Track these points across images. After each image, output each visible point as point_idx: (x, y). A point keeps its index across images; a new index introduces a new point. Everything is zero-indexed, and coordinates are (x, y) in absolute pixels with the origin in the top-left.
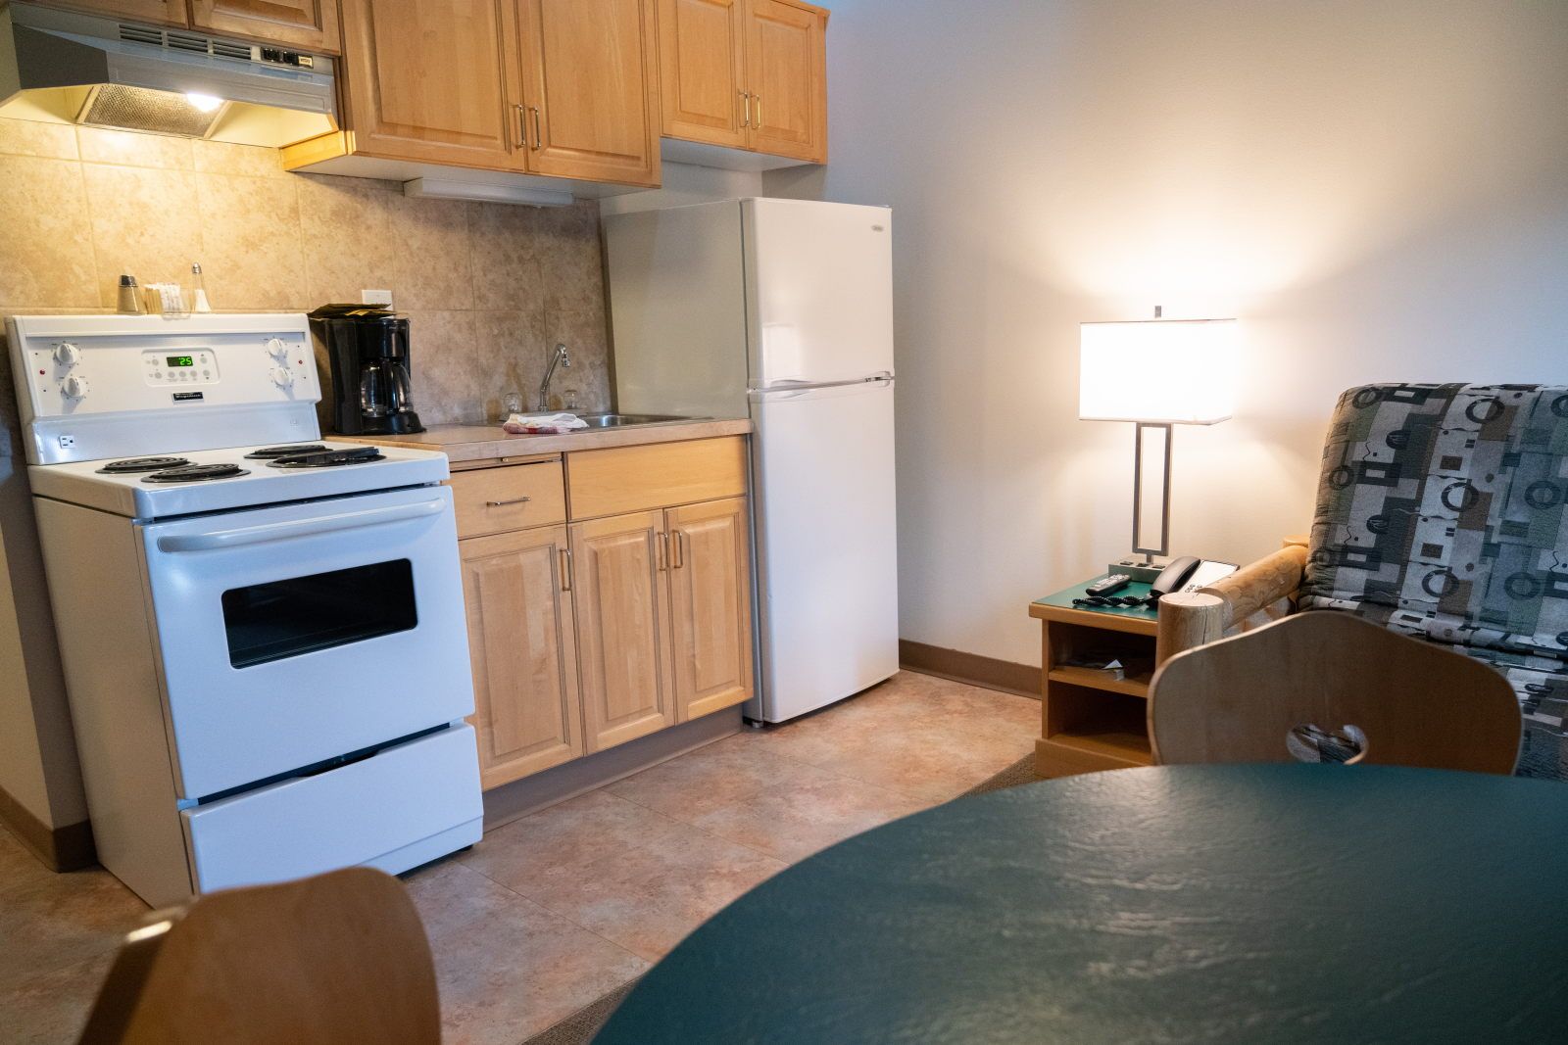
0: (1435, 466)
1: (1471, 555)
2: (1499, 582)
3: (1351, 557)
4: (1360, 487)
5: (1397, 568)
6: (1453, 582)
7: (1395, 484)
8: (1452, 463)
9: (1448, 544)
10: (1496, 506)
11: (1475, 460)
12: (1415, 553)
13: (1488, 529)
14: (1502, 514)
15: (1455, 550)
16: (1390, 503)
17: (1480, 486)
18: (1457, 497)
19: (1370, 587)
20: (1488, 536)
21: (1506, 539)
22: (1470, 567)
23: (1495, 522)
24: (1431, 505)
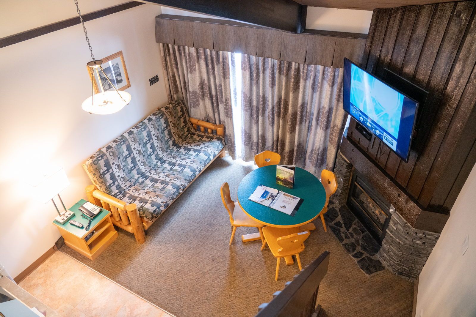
0: (112, 166)
1: (123, 173)
2: (127, 174)
3: (111, 185)
4: (105, 175)
5: (117, 182)
6: (123, 178)
7: (109, 171)
8: (113, 163)
9: (119, 174)
10: (121, 165)
11: (115, 161)
12: (117, 178)
13: (122, 168)
14: (122, 165)
15: (121, 174)
16: (110, 174)
17: (118, 164)
18: (117, 167)
19: (117, 187)
20: (123, 169)
21: (124, 168)
22: (123, 174)
23: (122, 167)
24: (115, 171)
